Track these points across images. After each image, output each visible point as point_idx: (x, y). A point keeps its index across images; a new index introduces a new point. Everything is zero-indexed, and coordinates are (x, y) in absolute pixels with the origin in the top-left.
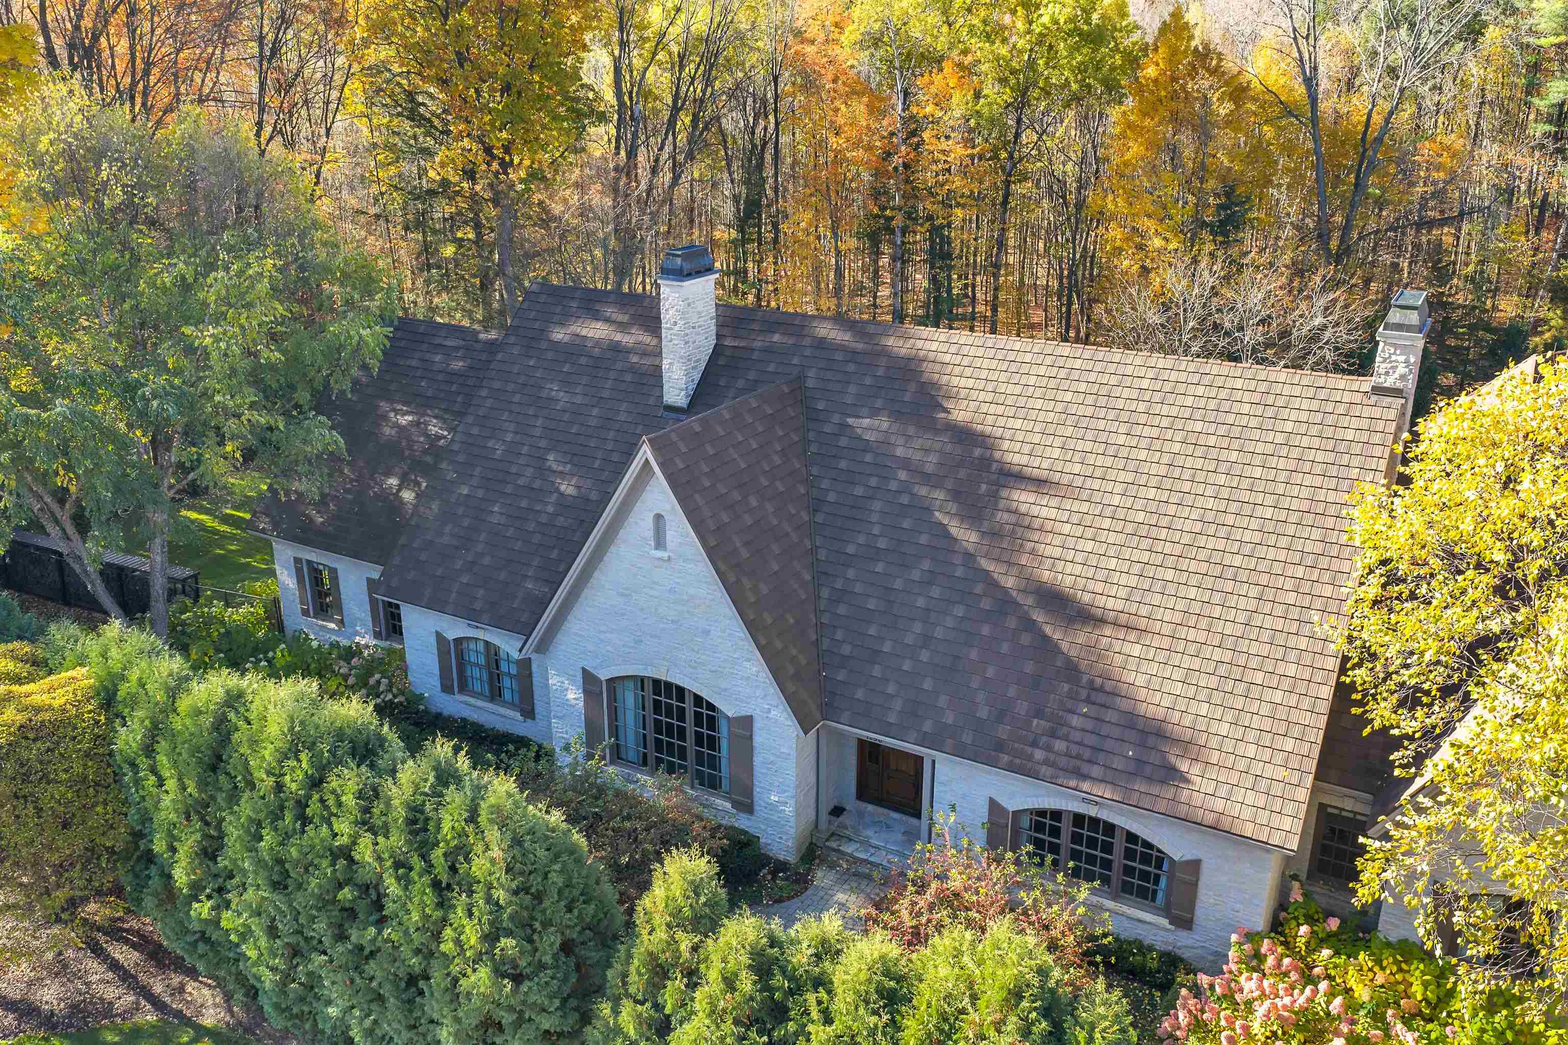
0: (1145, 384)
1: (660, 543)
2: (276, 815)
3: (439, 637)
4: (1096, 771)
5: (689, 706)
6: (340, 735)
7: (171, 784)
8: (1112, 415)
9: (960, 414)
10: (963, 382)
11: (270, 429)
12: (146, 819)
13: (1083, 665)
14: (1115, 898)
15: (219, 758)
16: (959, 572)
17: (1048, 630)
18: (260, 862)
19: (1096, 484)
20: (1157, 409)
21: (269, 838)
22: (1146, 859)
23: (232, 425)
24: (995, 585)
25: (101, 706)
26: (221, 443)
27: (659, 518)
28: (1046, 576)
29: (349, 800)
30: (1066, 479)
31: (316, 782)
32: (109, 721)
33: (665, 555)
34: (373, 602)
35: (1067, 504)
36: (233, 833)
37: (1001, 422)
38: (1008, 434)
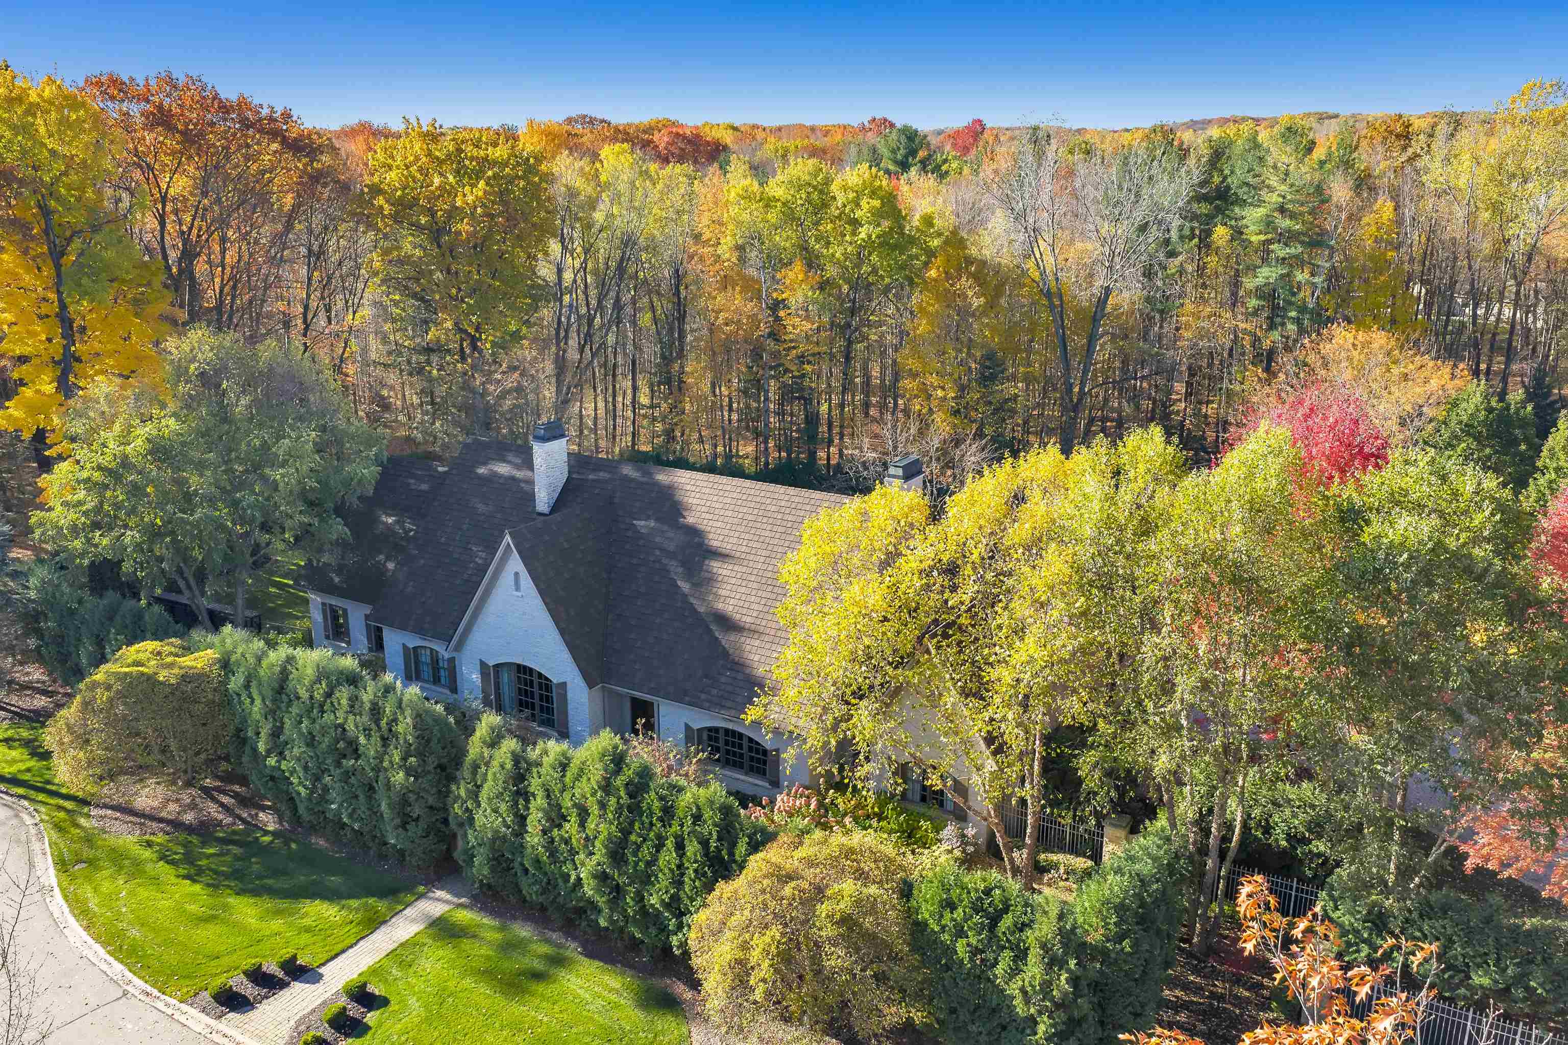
0: (783, 503)
1: (518, 588)
2: (310, 711)
3: (405, 647)
4: (729, 704)
5: (536, 680)
6: (341, 673)
7: (258, 702)
8: (765, 520)
9: (690, 520)
10: (695, 501)
11: (310, 525)
12: (244, 720)
13: (731, 651)
14: (746, 774)
15: (283, 688)
16: (679, 604)
17: (717, 634)
18: (300, 733)
19: (752, 557)
20: (786, 517)
21: (305, 723)
22: (757, 752)
23: (288, 523)
24: (695, 610)
25: (221, 667)
26: (283, 532)
27: (517, 574)
28: (720, 606)
29: (344, 702)
30: (738, 555)
31: (329, 695)
32: (226, 674)
33: (519, 594)
34: (368, 626)
35: (736, 568)
36: (288, 723)
37: (711, 523)
38: (713, 530)
